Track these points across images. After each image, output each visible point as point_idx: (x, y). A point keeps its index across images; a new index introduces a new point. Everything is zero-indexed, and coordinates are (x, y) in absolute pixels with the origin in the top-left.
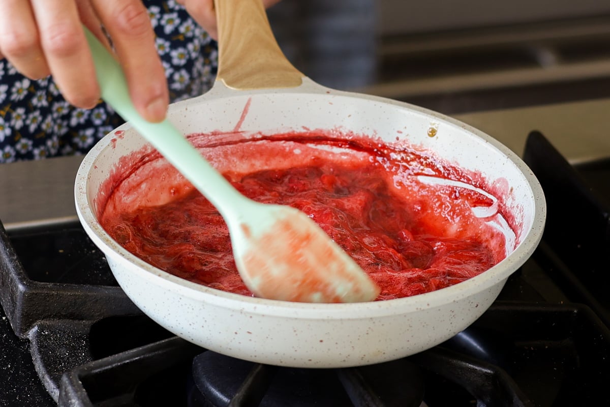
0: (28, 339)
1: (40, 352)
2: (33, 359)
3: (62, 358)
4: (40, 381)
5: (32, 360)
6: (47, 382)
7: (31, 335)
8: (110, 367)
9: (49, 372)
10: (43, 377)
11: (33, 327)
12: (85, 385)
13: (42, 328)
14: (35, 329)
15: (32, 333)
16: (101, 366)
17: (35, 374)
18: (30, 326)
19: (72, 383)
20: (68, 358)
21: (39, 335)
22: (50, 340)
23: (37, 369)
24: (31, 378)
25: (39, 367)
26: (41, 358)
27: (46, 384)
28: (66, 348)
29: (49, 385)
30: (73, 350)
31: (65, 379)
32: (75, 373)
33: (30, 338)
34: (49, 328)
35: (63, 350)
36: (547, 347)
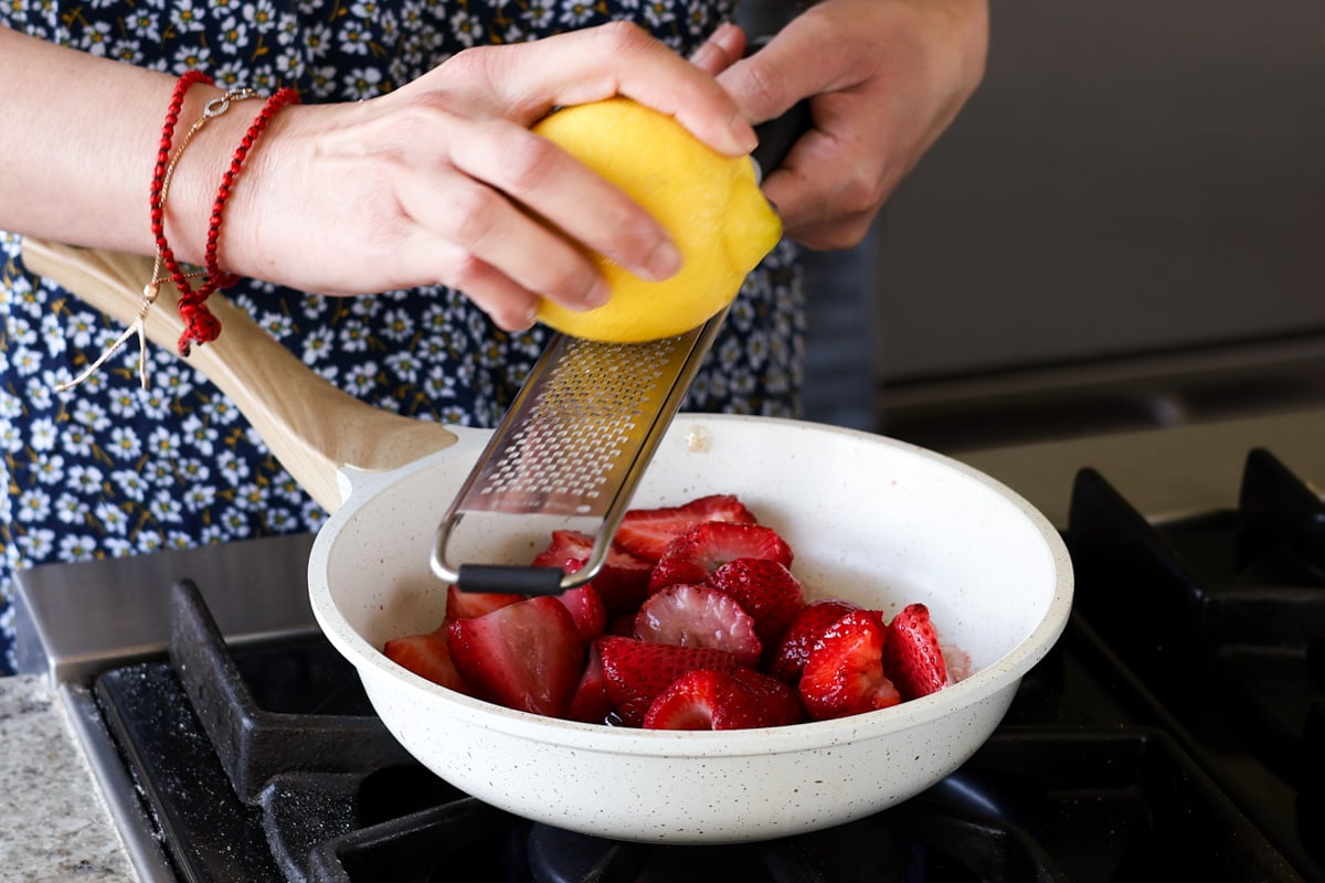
0: (260, 807)
1: (278, 822)
2: (268, 835)
3: (315, 832)
4: (278, 869)
5: (266, 838)
6: (290, 869)
7: (264, 800)
8: (387, 838)
9: (292, 855)
10: (283, 862)
11: (268, 786)
12: (345, 866)
13: (281, 788)
14: (272, 788)
15: (265, 797)
16: (371, 838)
17: (270, 859)
18: (262, 786)
19: (325, 863)
20: (323, 833)
21: (276, 798)
22: (295, 805)
23: (274, 850)
24: (263, 866)
25: (276, 847)
26: (280, 833)
27: (288, 873)
28: (320, 816)
29: (292, 873)
30: (330, 819)
31: (314, 857)
32: (330, 846)
33: (263, 805)
34: (293, 787)
35: (315, 820)
36: (1099, 799)
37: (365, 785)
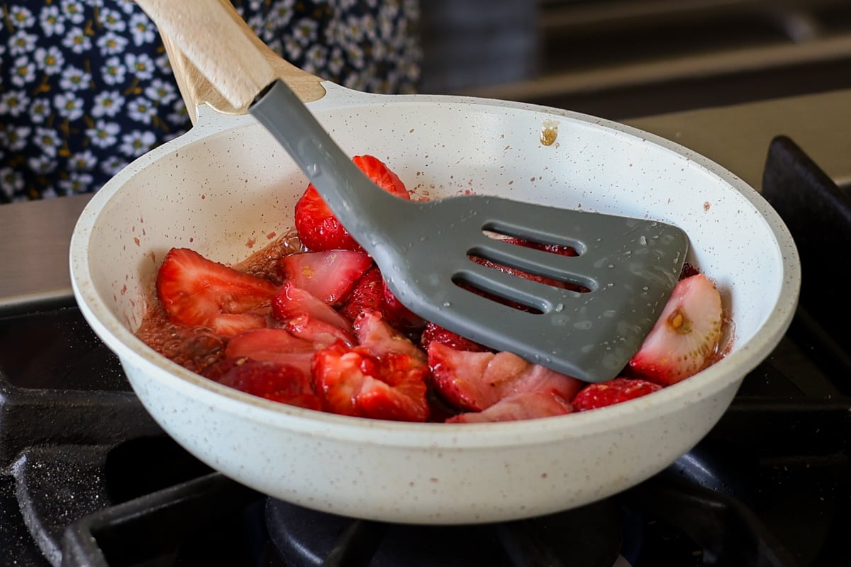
0: (12, 477)
1: (31, 495)
2: (21, 506)
3: (65, 504)
4: (32, 540)
5: (19, 508)
6: (44, 541)
7: (16, 470)
8: (138, 514)
9: (46, 526)
10: (37, 534)
11: (19, 457)
12: (100, 543)
13: (32, 460)
14: (24, 459)
15: (18, 467)
16: (124, 514)
17: (24, 530)
18: (13, 457)
19: (80, 541)
20: (74, 504)
21: (28, 469)
22: (46, 476)
23: (27, 521)
24: (18, 536)
25: (30, 518)
26: (33, 505)
27: (41, 544)
28: (70, 487)
29: (46, 545)
30: (81, 490)
31: (70, 535)
32: (85, 524)
33: (15, 475)
34: (43, 458)
35: (65, 491)
36: (808, 466)
37: (112, 455)
